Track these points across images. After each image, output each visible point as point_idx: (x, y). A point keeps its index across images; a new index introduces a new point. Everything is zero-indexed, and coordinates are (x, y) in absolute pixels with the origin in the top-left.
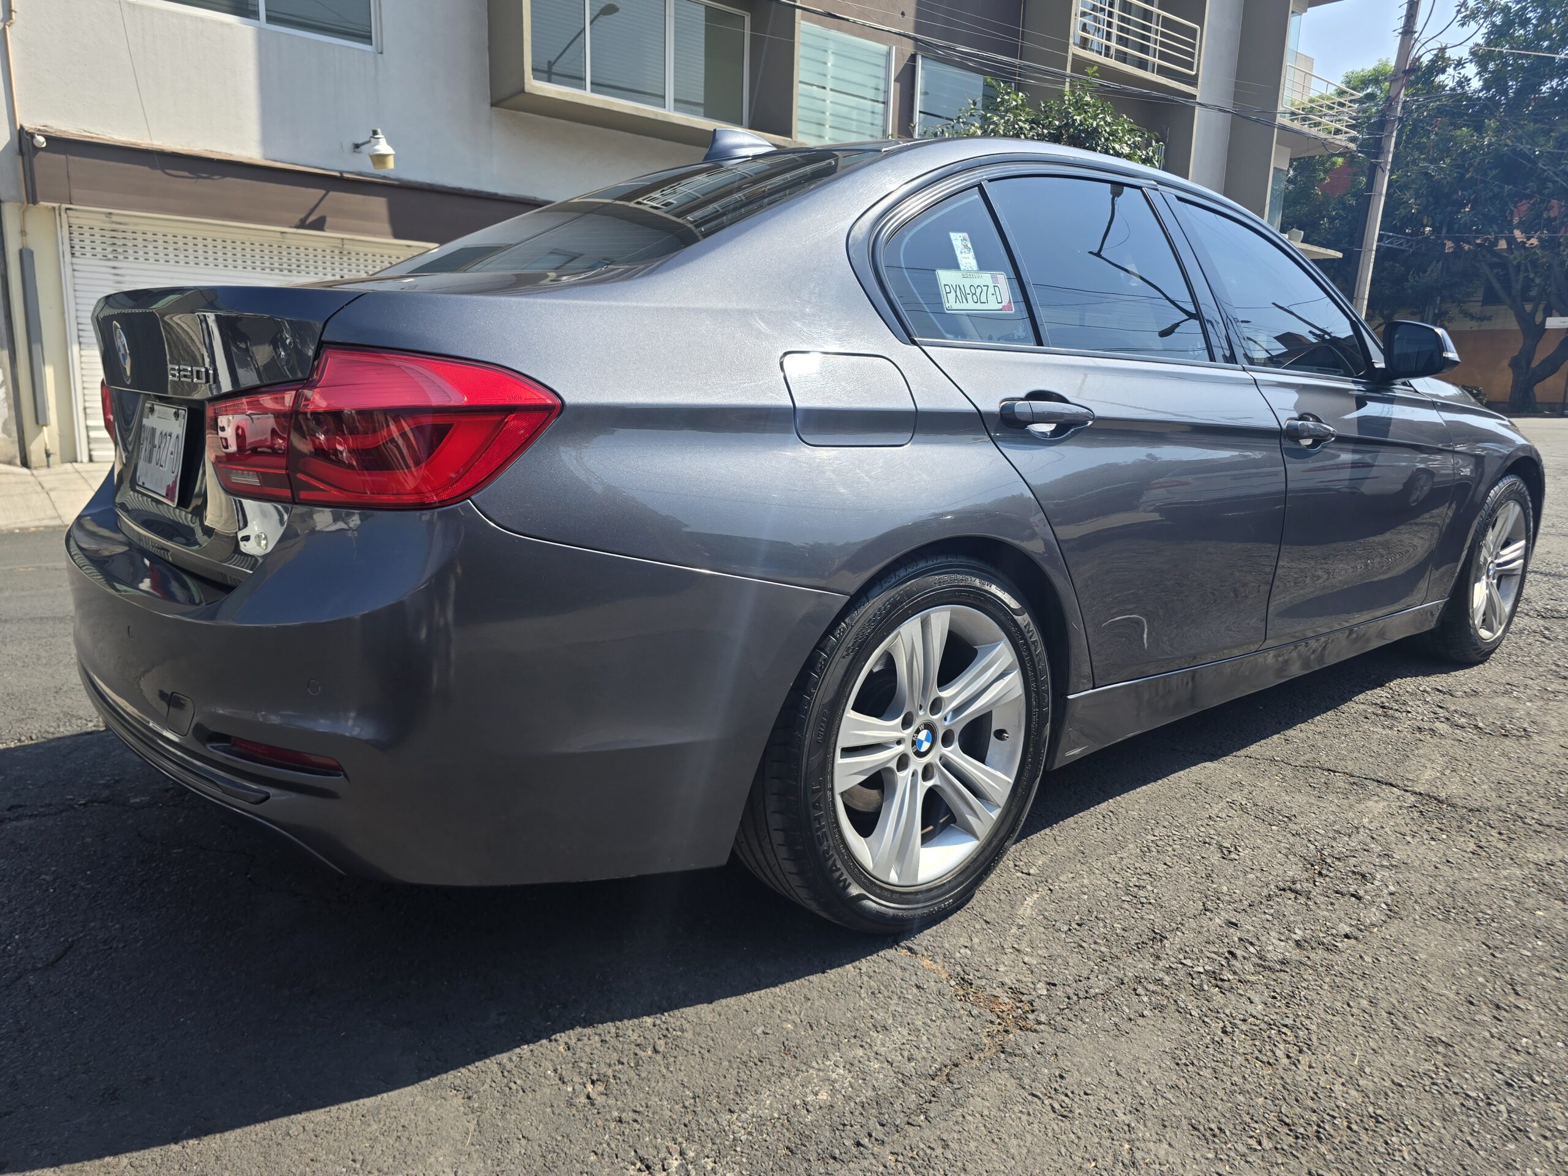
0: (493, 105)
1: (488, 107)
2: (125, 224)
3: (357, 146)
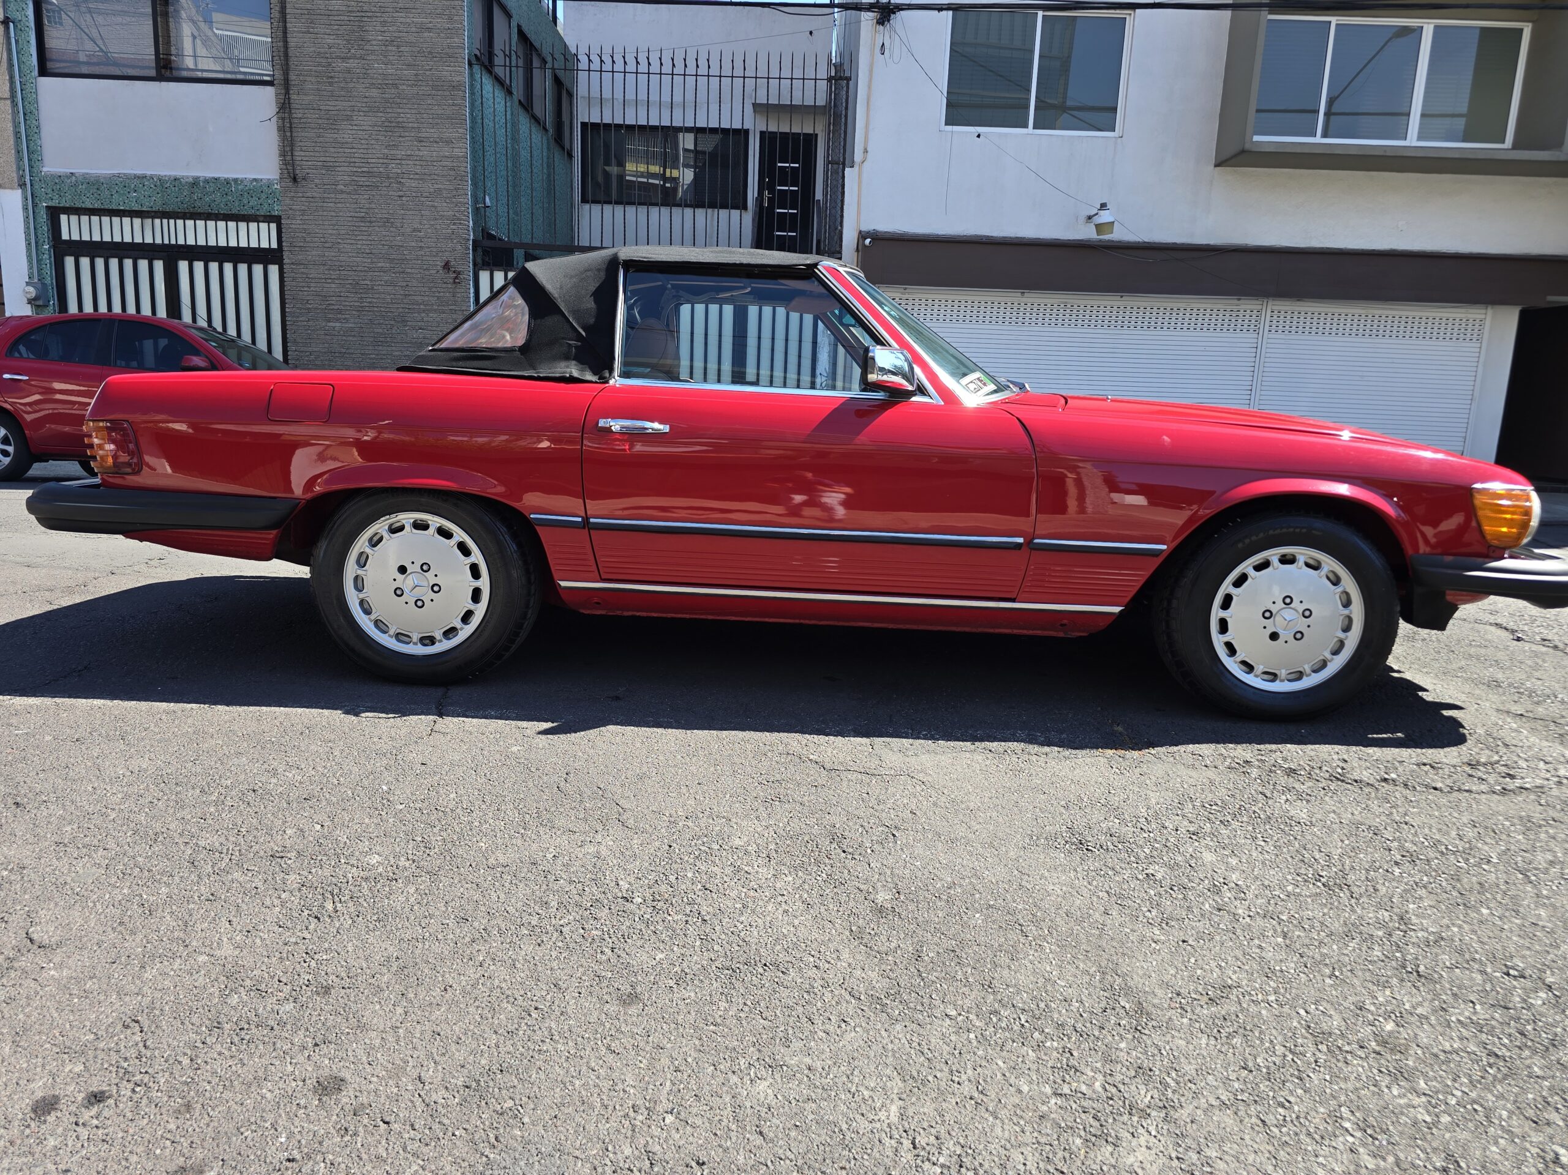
0: (1216, 165)
1: (1212, 167)
3: (1090, 218)
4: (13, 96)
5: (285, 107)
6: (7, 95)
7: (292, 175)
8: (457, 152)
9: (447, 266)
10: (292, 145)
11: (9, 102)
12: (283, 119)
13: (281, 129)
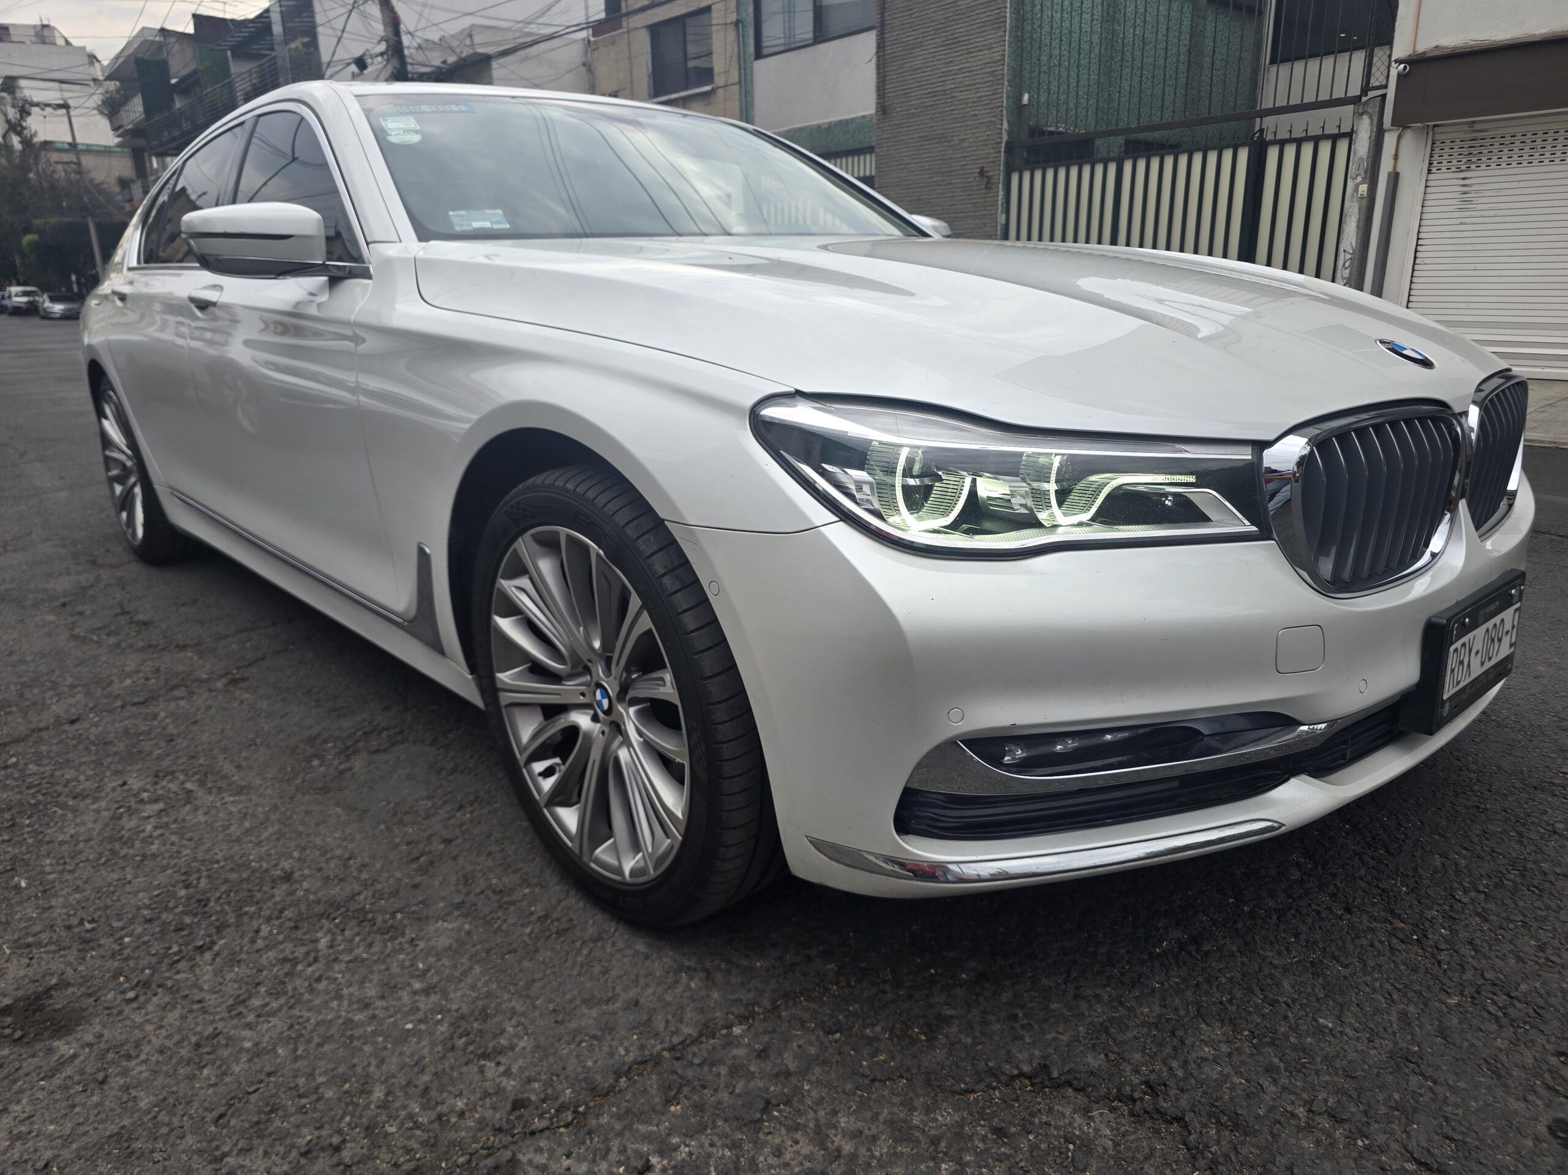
2: (1486, 131)
4: (740, 82)
5: (881, 46)
6: (736, 80)
7: (883, 108)
8: (997, 56)
9: (982, 173)
10: (884, 81)
11: (737, 86)
12: (878, 57)
13: (878, 67)
